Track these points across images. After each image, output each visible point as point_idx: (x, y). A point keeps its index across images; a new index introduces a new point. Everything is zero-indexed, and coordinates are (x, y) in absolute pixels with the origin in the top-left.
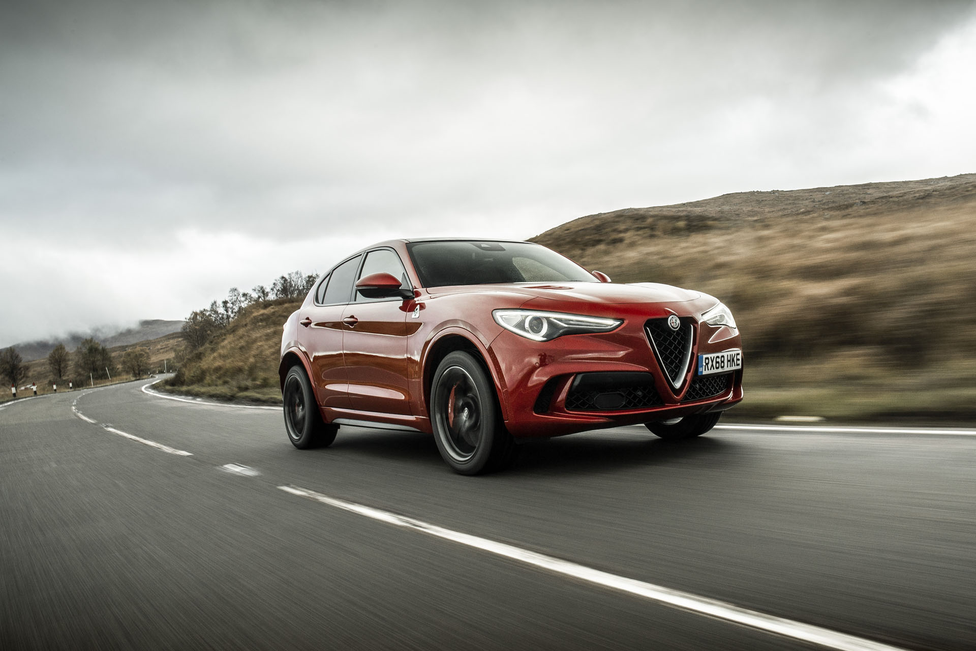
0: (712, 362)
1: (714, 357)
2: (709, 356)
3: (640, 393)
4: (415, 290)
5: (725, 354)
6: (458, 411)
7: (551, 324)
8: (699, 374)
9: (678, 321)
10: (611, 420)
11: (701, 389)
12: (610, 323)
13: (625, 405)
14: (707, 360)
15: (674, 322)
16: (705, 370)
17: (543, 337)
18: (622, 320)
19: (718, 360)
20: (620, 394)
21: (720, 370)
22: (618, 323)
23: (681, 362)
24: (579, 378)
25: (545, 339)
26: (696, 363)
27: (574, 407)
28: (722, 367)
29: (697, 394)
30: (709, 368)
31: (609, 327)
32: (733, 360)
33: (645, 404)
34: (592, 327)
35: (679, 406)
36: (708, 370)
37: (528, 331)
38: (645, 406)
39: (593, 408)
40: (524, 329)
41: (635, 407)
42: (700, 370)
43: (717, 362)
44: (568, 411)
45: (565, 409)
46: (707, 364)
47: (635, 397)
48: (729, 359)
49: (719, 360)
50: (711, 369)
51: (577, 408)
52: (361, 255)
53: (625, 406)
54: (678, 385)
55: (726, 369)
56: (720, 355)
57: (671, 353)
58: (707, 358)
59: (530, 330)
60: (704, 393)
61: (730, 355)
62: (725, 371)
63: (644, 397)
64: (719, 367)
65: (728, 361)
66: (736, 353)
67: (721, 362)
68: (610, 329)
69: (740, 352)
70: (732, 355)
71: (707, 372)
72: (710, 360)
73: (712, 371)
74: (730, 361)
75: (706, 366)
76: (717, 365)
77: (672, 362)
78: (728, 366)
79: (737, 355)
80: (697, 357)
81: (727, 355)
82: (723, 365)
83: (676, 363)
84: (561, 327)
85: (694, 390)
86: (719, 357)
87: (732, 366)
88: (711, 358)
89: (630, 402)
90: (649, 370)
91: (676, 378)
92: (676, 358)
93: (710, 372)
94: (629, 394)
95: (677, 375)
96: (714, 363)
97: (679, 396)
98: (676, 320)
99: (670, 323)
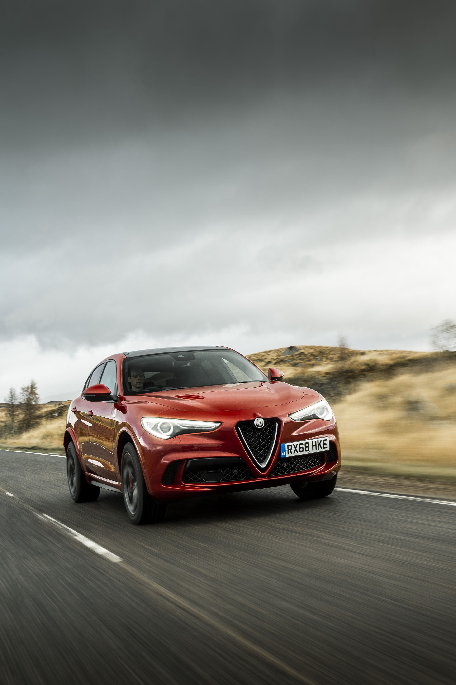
0: (296, 447)
1: (297, 444)
2: (292, 444)
3: (235, 471)
4: (119, 396)
5: (310, 442)
6: (133, 482)
7: (175, 427)
8: (282, 457)
9: (263, 422)
10: (213, 490)
11: (288, 466)
12: (211, 425)
13: (224, 478)
15: (259, 422)
16: (288, 454)
17: (168, 435)
18: (221, 423)
20: (220, 472)
21: (305, 453)
22: (218, 425)
23: (269, 449)
24: (189, 462)
25: (170, 437)
26: (279, 450)
27: (189, 481)
28: (306, 451)
29: (285, 470)
30: (293, 452)
31: (212, 428)
32: (319, 445)
33: (239, 478)
34: (201, 429)
35: (266, 479)
36: (291, 453)
37: (159, 432)
38: (240, 479)
39: (200, 482)
40: (157, 430)
41: (232, 480)
42: (283, 454)
43: (300, 448)
44: (184, 484)
45: (182, 482)
46: (290, 450)
47: (232, 474)
48: (314, 444)
49: (304, 446)
50: (294, 453)
51: (191, 482)
52: (104, 363)
53: (224, 480)
54: (263, 466)
55: (311, 451)
56: (304, 442)
57: (260, 443)
58: (288, 446)
59: (161, 431)
60: (292, 469)
61: (316, 441)
62: (309, 453)
63: (239, 473)
64: (303, 451)
65: (313, 446)
66: (322, 439)
67: (306, 447)
68: (212, 429)
69: (327, 438)
70: (318, 441)
71: (290, 455)
72: (293, 447)
73: (296, 454)
74: (315, 446)
75: (289, 451)
76: (301, 450)
77: (260, 449)
78: (313, 450)
79: (324, 440)
80: (280, 445)
81: (313, 442)
82: (307, 449)
83: (264, 450)
84: (180, 428)
85: (282, 468)
86: (302, 444)
87: (318, 449)
88: (294, 445)
89: (228, 477)
90: (238, 455)
91: (264, 460)
92: (264, 446)
93: (293, 455)
94: (228, 472)
95: (265, 457)
96: (298, 448)
97: (264, 472)
98: (261, 421)
99: (256, 424)
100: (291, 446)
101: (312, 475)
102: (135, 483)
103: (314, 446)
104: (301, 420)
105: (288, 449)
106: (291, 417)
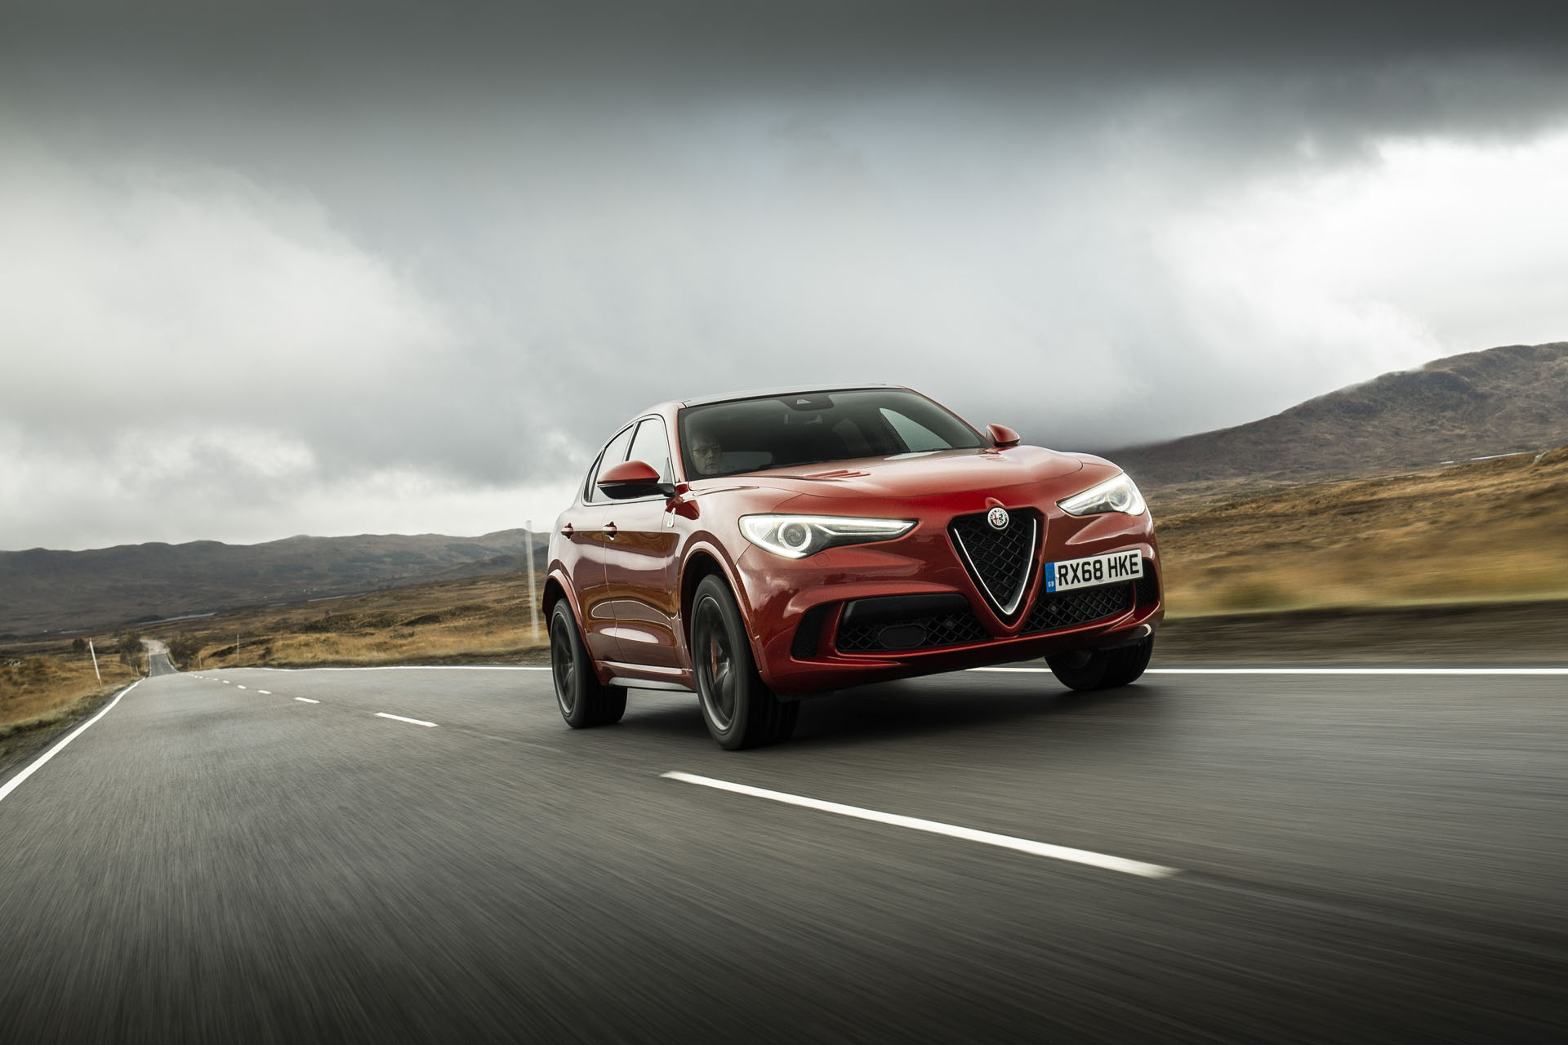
0: (1075, 571)
1: (1078, 564)
2: (1067, 563)
3: (950, 624)
4: (677, 484)
5: (1104, 558)
6: (720, 660)
7: (817, 533)
8: (1048, 591)
9: (1006, 516)
10: (904, 664)
11: (1060, 612)
12: (895, 526)
13: (924, 641)
14: (1063, 571)
15: (998, 516)
16: (1060, 584)
17: (802, 552)
18: (916, 521)
19: (1086, 567)
20: (917, 626)
21: (1094, 582)
22: (910, 525)
23: (1019, 575)
24: (851, 606)
25: (805, 554)
26: (1041, 576)
27: (850, 648)
28: (1096, 578)
29: (1054, 620)
30: (1069, 580)
31: (898, 532)
32: (1123, 566)
33: (959, 639)
34: (873, 534)
35: (1015, 639)
36: (1067, 583)
37: (782, 545)
38: (960, 641)
39: (877, 648)
40: (776, 541)
41: (944, 643)
42: (1050, 584)
43: (1084, 572)
44: (839, 654)
45: (836, 651)
46: (1065, 576)
47: (943, 630)
48: (1113, 564)
49: (1091, 568)
50: (1072, 582)
51: (855, 649)
52: (632, 426)
53: (925, 644)
54: (1010, 612)
55: (1106, 580)
56: (1091, 560)
57: (1000, 562)
58: (1060, 568)
59: (785, 543)
60: (1068, 617)
61: (1115, 559)
62: (1103, 583)
63: (958, 628)
64: (1089, 579)
65: (1110, 568)
66: (1128, 553)
67: (1096, 570)
68: (898, 534)
69: (1138, 552)
70: (1120, 558)
71: (1065, 587)
72: (1070, 569)
73: (1077, 585)
74: (1115, 567)
75: (1063, 578)
76: (1087, 576)
77: (1001, 576)
78: (1110, 576)
79: (1131, 556)
80: (1044, 565)
81: (1109, 560)
82: (1098, 574)
83: (1010, 577)
84: (827, 535)
85: (1048, 615)
86: (1089, 564)
87: (1121, 575)
88: (1071, 565)
89: (934, 638)
90: (956, 589)
91: (1010, 598)
92: (1008, 569)
93: (1070, 587)
94: (933, 626)
95: (1013, 594)
96: (1080, 573)
97: (1011, 625)
98: (1001, 515)
99: (992, 521)
100: (1065, 567)
101: (1110, 630)
102: (726, 661)
103: (1113, 567)
104: (1084, 514)
105: (1061, 575)
106: (1062, 506)
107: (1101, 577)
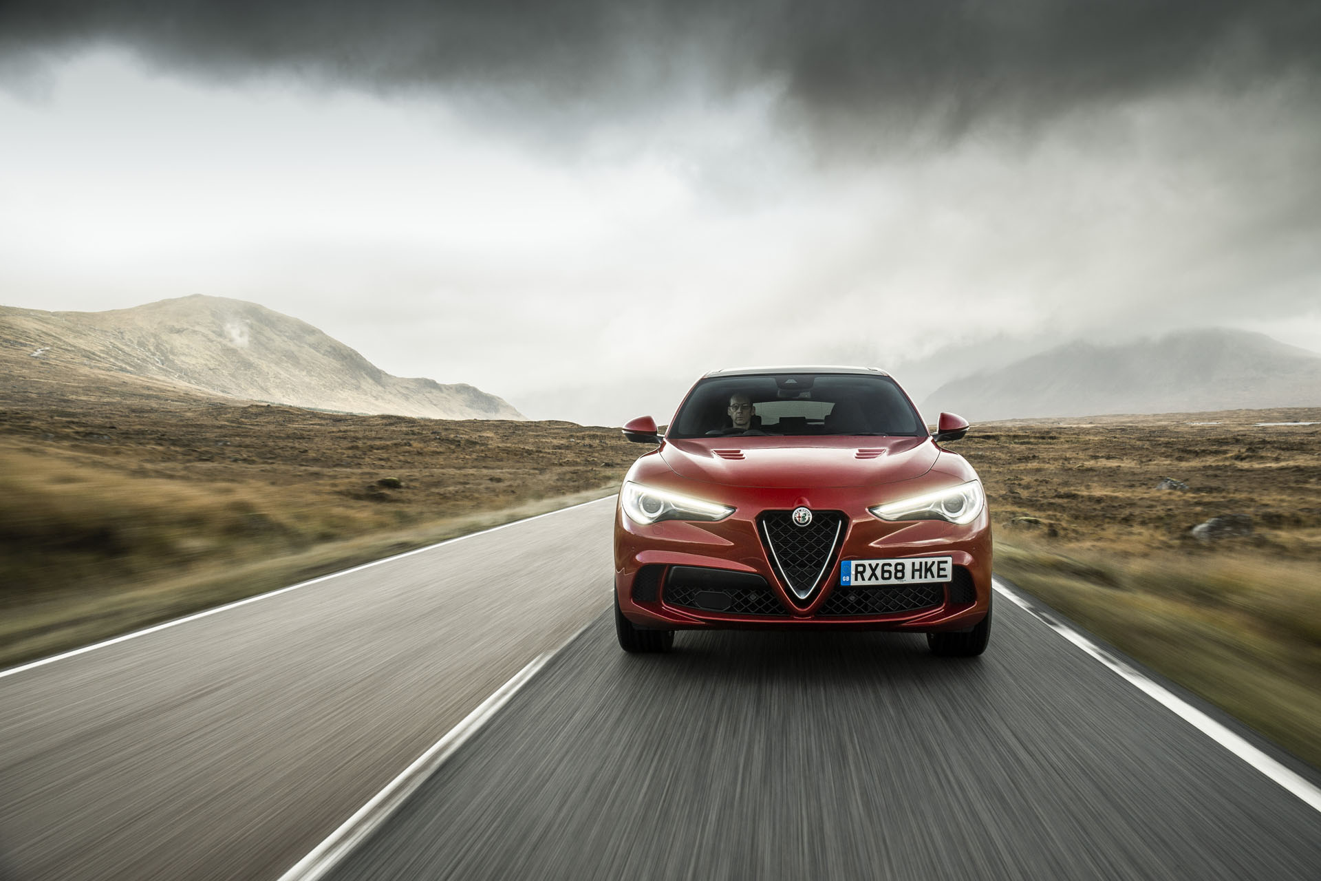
0: (873, 570)
1: (877, 565)
2: (866, 562)
3: (753, 597)
5: (908, 562)
8: (843, 584)
9: (809, 517)
10: (708, 624)
11: (859, 602)
12: (716, 509)
13: (731, 607)
14: (860, 569)
15: (802, 515)
16: (856, 579)
17: (653, 519)
18: (734, 508)
20: (724, 595)
21: (893, 581)
22: (730, 511)
24: (674, 570)
25: (655, 521)
26: (836, 571)
27: (675, 602)
28: (896, 578)
29: (852, 608)
30: (866, 578)
31: (721, 516)
32: (928, 570)
33: (760, 611)
35: (805, 621)
36: (863, 579)
37: (640, 511)
39: (690, 607)
40: (638, 506)
41: (746, 613)
42: (845, 579)
43: (883, 571)
44: (664, 605)
45: (662, 603)
46: (862, 573)
47: (746, 601)
48: (917, 567)
49: (892, 569)
50: (870, 579)
53: (731, 610)
54: (803, 597)
55: (908, 580)
56: (893, 562)
57: (802, 554)
58: (857, 566)
59: (642, 510)
60: (867, 608)
61: (921, 563)
62: (905, 583)
63: (759, 602)
64: (889, 578)
65: (914, 571)
66: (937, 560)
67: (897, 571)
68: (718, 518)
69: (949, 559)
70: (926, 563)
71: (860, 582)
72: (868, 568)
73: (873, 582)
74: (920, 570)
75: (859, 575)
76: (886, 575)
77: (801, 566)
78: (913, 577)
79: (939, 563)
80: (840, 562)
81: (913, 564)
82: (900, 575)
83: (811, 567)
84: (674, 509)
85: (846, 603)
86: (890, 565)
87: (926, 577)
88: (870, 565)
89: (739, 606)
90: (756, 571)
91: (806, 585)
92: (810, 560)
93: (867, 583)
94: (739, 596)
95: (808, 582)
96: (878, 572)
97: (804, 608)
98: (805, 514)
99: (795, 518)
100: (864, 565)
101: (905, 624)
103: (917, 570)
105: (857, 572)
106: (875, 511)
107: (903, 577)
